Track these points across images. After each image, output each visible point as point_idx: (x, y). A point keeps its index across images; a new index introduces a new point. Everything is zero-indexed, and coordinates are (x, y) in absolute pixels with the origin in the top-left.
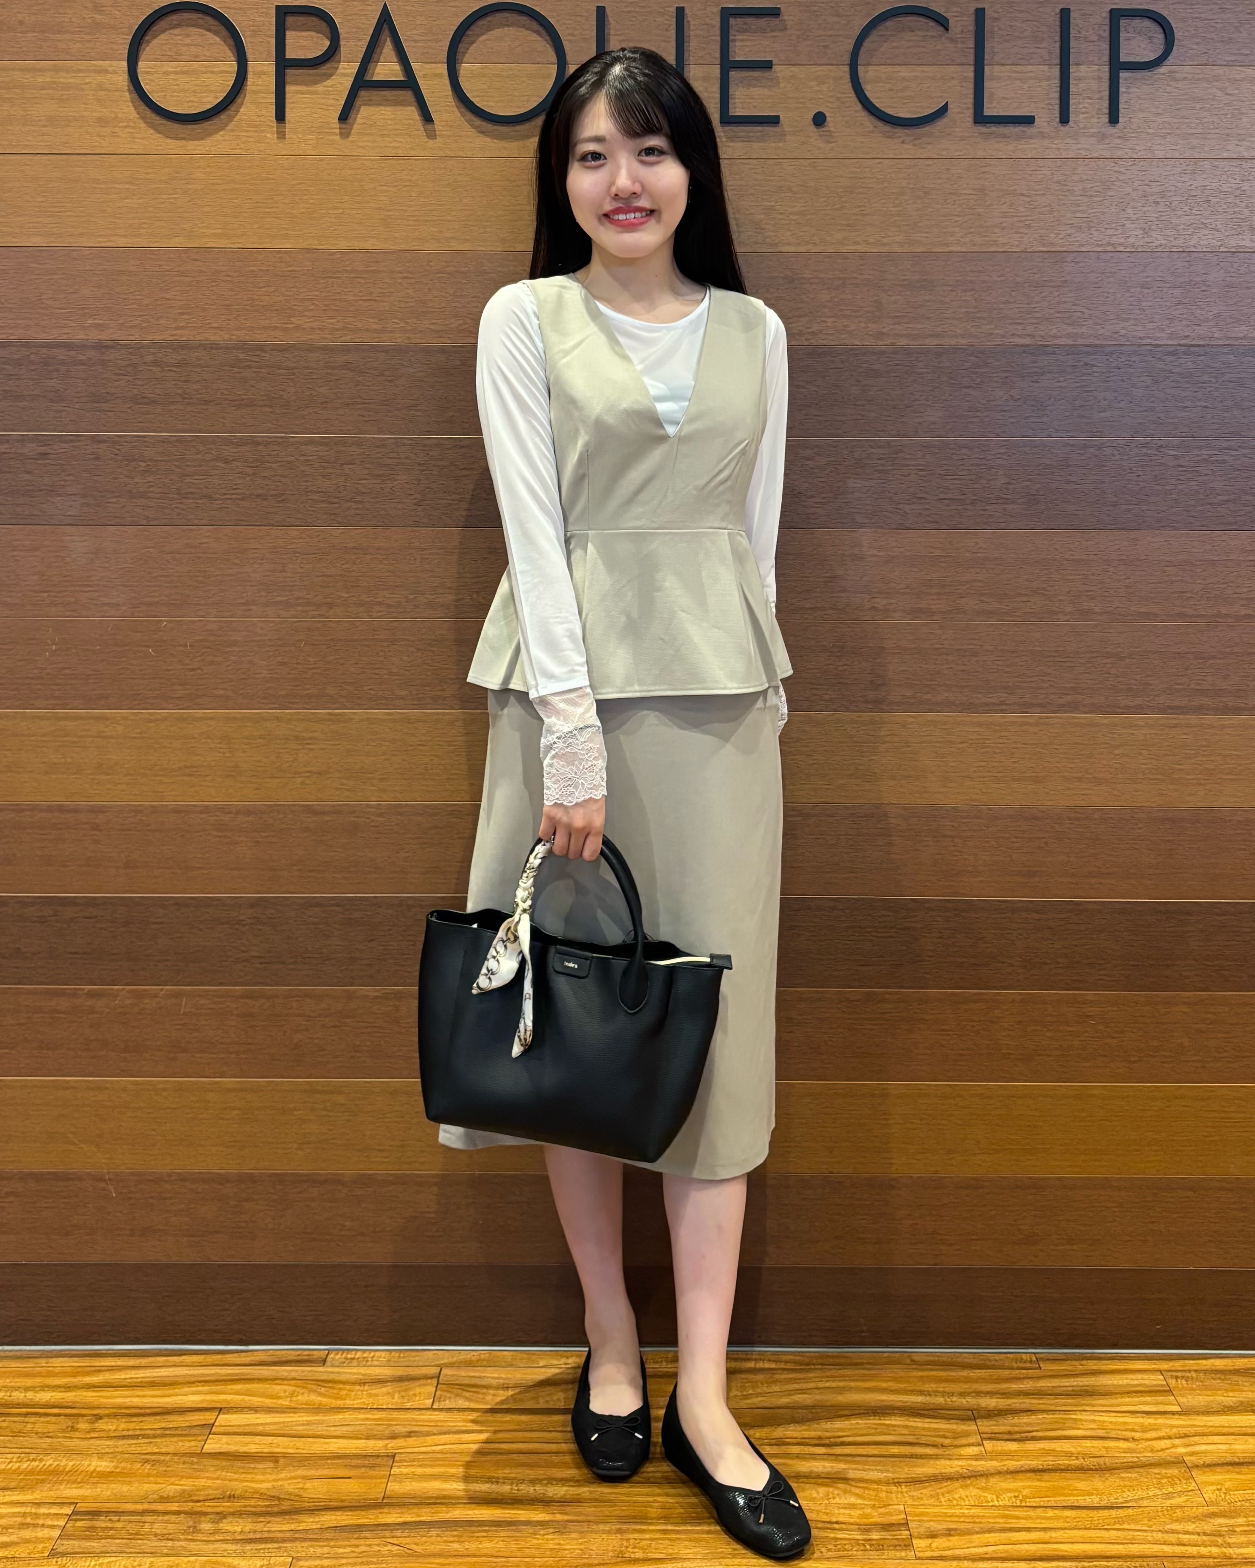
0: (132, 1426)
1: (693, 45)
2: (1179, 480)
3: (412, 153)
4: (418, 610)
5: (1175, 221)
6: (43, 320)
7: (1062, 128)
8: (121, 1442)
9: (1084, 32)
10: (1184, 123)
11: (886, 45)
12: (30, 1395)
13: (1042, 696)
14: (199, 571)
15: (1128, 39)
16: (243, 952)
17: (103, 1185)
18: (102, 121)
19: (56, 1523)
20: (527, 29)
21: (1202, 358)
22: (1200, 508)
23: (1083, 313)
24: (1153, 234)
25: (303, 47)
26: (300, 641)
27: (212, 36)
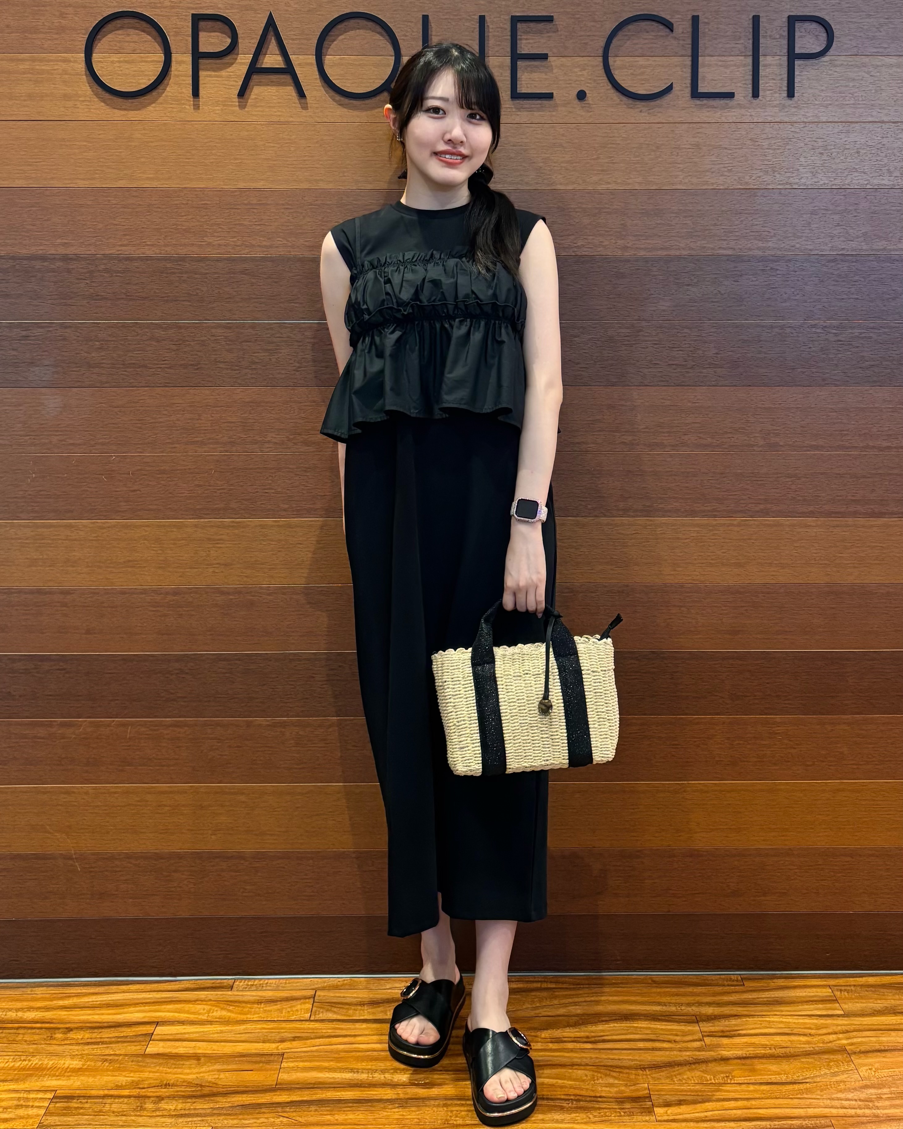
0: (94, 1035)
1: (491, 42)
2: (838, 350)
3: (291, 119)
5: (834, 167)
6: (25, 240)
7: (754, 101)
8: (86, 1047)
9: (769, 33)
10: (842, 97)
11: (628, 42)
12: (20, 1014)
13: (744, 506)
14: (139, 420)
15: (802, 37)
16: (172, 694)
17: (71, 862)
18: (66, 97)
19: (41, 1104)
20: (373, 31)
21: (854, 264)
22: (853, 371)
23: (770, 232)
24: (820, 176)
25: (211, 44)
26: (211, 469)
27: (146, 35)
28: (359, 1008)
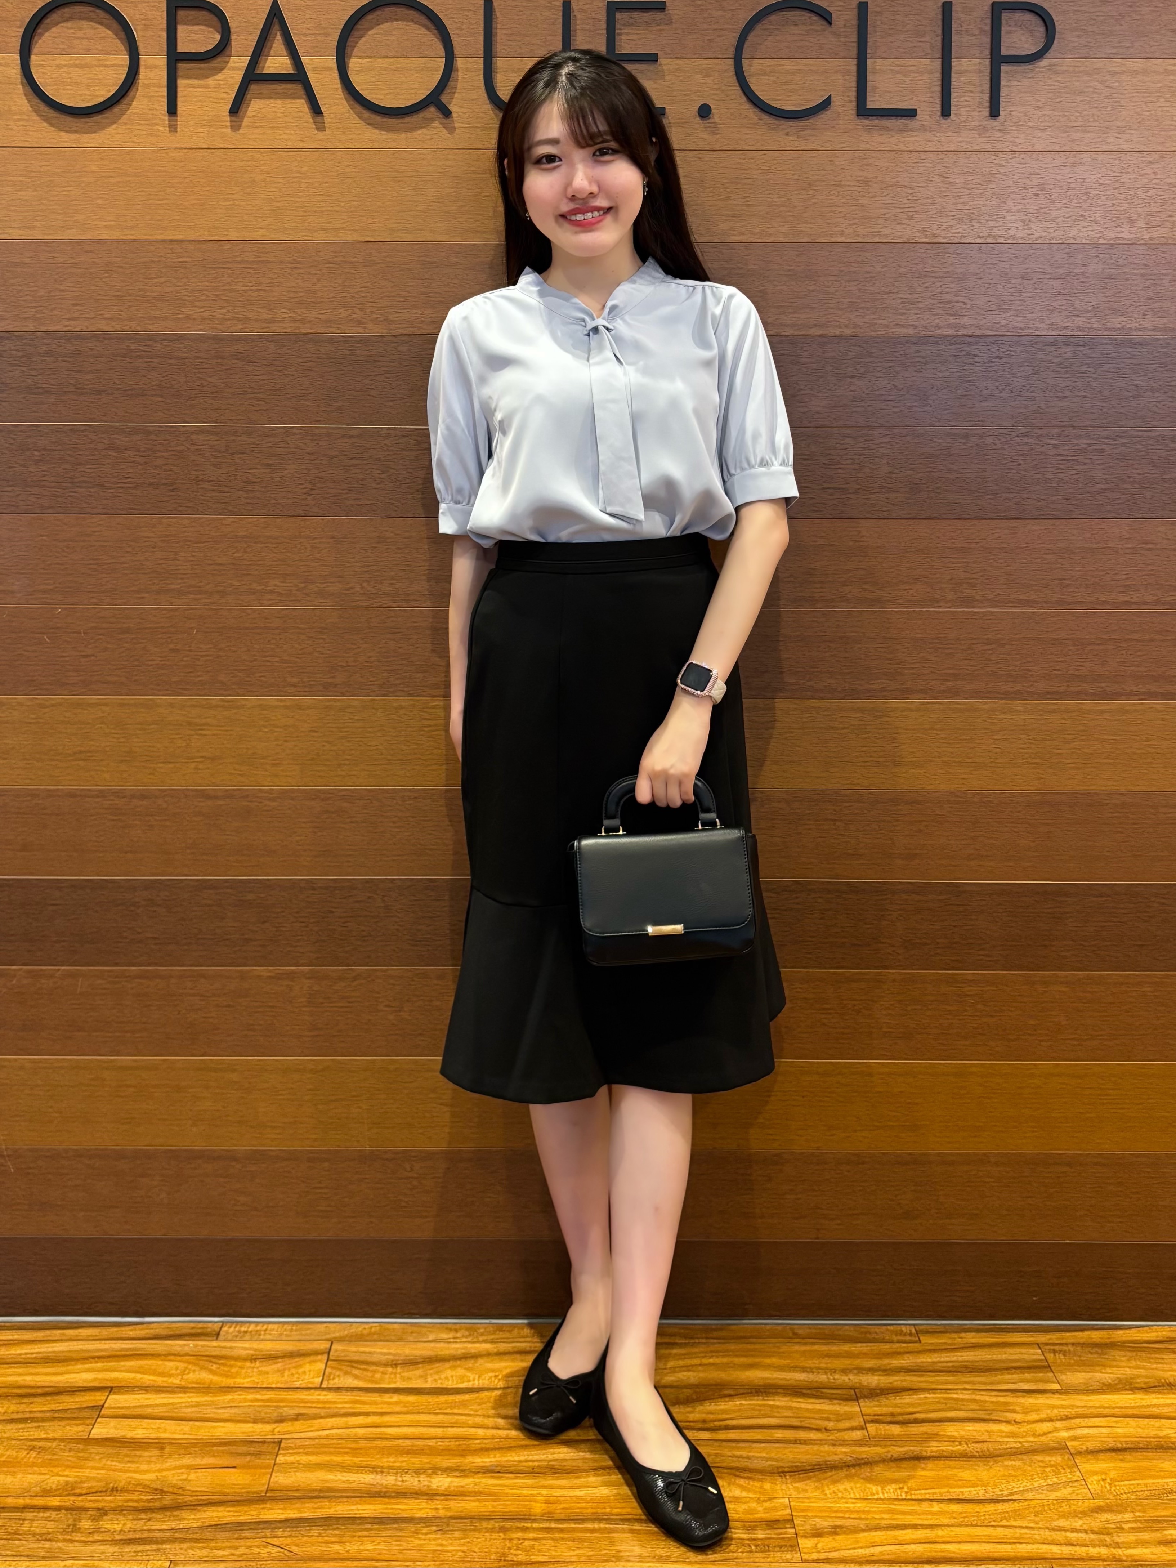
1: (579, 39)
2: (1059, 468)
3: (301, 145)
4: (308, 598)
5: (1054, 213)
7: (944, 121)
9: (965, 27)
10: (1066, 116)
11: (770, 39)
13: (923, 683)
14: (92, 559)
15: (1009, 32)
16: (138, 933)
20: (416, 23)
21: (1081, 348)
22: (1078, 497)
23: (965, 303)
24: (1032, 226)
25: (194, 41)
26: (192, 628)
27: (103, 29)
28: (390, 1370)
